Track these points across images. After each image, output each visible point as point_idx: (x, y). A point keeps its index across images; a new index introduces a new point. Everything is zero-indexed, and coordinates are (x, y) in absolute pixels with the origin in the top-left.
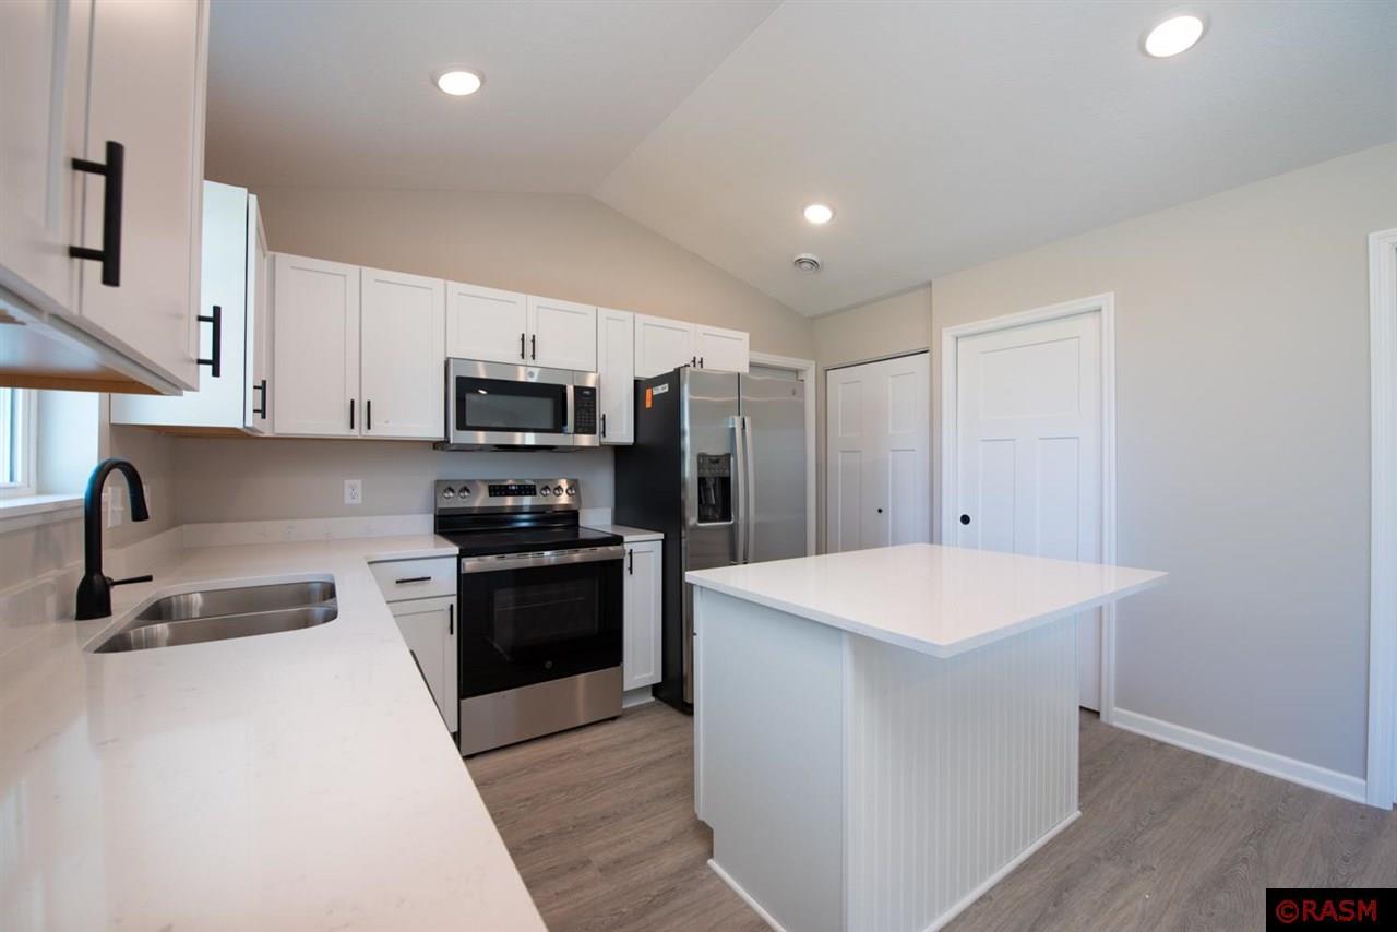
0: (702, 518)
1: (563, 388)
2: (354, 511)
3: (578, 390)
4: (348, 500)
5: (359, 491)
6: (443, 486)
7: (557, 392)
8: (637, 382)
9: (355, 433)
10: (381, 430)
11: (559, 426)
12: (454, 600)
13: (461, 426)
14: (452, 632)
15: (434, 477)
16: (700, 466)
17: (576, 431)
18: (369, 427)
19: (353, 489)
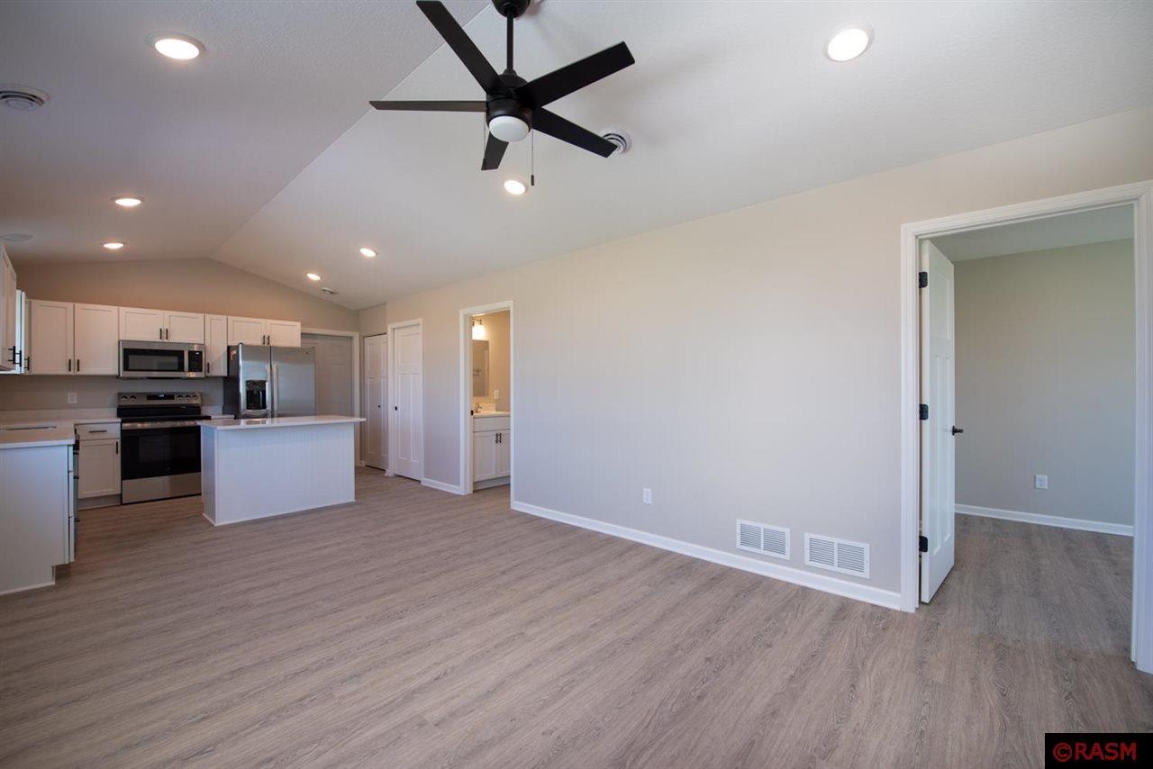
0: (248, 408)
1: (182, 352)
2: (71, 407)
3: (191, 354)
4: (69, 402)
5: (75, 397)
6: (121, 395)
7: (180, 354)
8: (229, 347)
9: (71, 373)
10: (85, 371)
11: (181, 368)
12: (119, 441)
13: (126, 368)
14: (117, 452)
15: (117, 391)
16: (247, 385)
17: (190, 370)
18: (78, 370)
19: (72, 398)
